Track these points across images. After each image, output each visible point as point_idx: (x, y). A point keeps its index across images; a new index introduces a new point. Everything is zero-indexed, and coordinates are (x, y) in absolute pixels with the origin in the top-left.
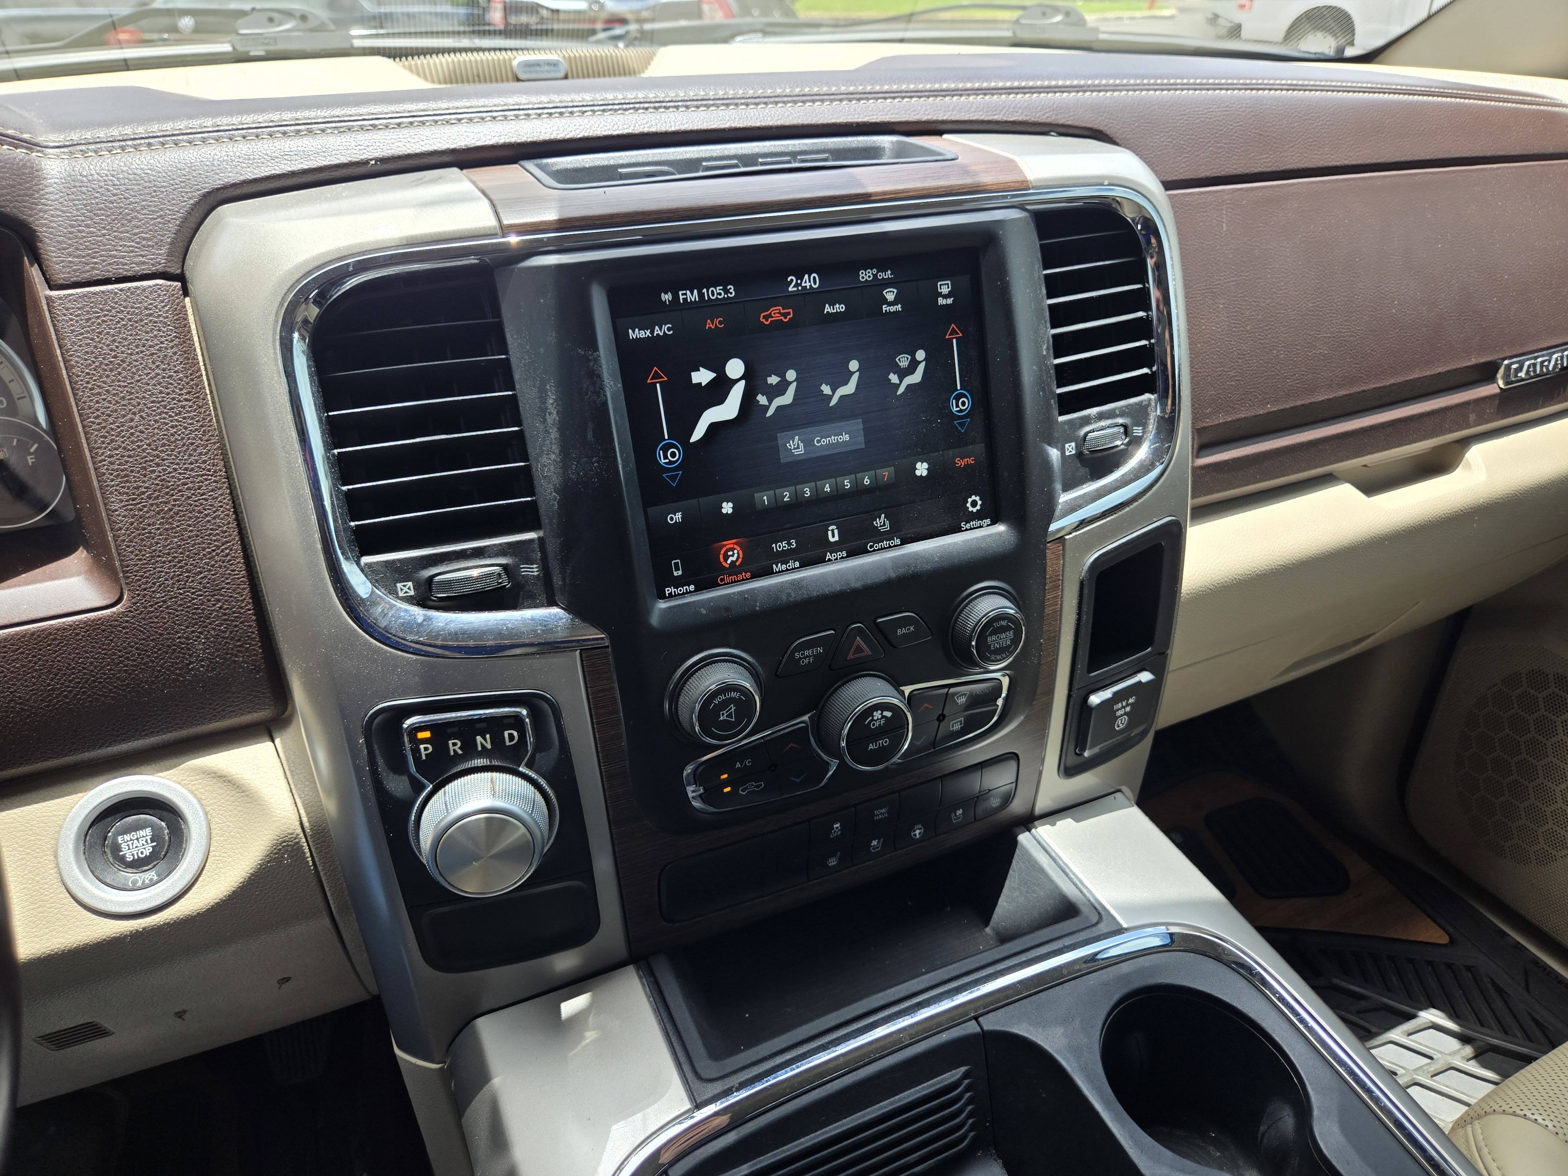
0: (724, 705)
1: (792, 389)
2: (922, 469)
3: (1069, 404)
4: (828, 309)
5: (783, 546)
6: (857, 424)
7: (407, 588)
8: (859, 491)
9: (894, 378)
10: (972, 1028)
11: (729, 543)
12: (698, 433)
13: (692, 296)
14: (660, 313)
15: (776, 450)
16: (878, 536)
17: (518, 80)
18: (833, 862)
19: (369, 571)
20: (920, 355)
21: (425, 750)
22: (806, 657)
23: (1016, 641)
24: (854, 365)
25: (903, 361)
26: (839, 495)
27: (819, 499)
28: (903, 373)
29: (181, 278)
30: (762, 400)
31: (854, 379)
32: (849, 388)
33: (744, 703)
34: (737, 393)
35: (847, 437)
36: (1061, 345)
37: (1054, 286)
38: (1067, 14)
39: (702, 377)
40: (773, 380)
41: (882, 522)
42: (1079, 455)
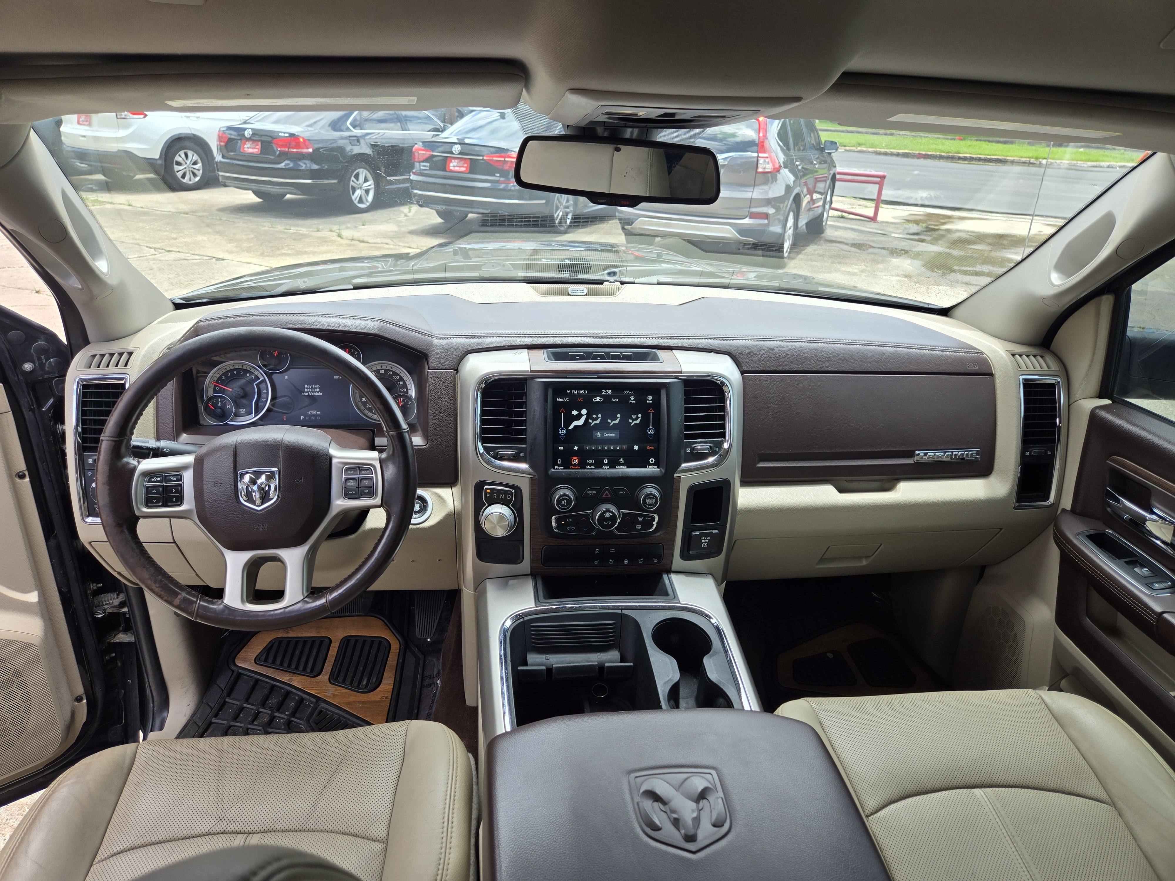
0: (564, 499)
1: (599, 419)
2: (636, 448)
3: (688, 437)
4: (613, 400)
5: (590, 461)
6: (618, 432)
7: (492, 453)
8: (615, 450)
9: (630, 421)
10: (620, 611)
11: (575, 458)
12: (571, 427)
13: (575, 392)
14: (565, 395)
15: (592, 435)
16: (620, 464)
17: (569, 295)
18: (596, 562)
19: (484, 448)
20: (640, 415)
21: (488, 495)
22: (591, 493)
23: (656, 503)
24: (619, 416)
25: (634, 417)
26: (609, 450)
27: (603, 450)
28: (633, 420)
29: (457, 370)
30: (590, 421)
31: (618, 420)
32: (617, 422)
33: (569, 501)
34: (583, 419)
35: (613, 435)
36: (687, 419)
37: (687, 401)
39: (575, 413)
40: (594, 416)
41: (621, 460)
42: (691, 452)
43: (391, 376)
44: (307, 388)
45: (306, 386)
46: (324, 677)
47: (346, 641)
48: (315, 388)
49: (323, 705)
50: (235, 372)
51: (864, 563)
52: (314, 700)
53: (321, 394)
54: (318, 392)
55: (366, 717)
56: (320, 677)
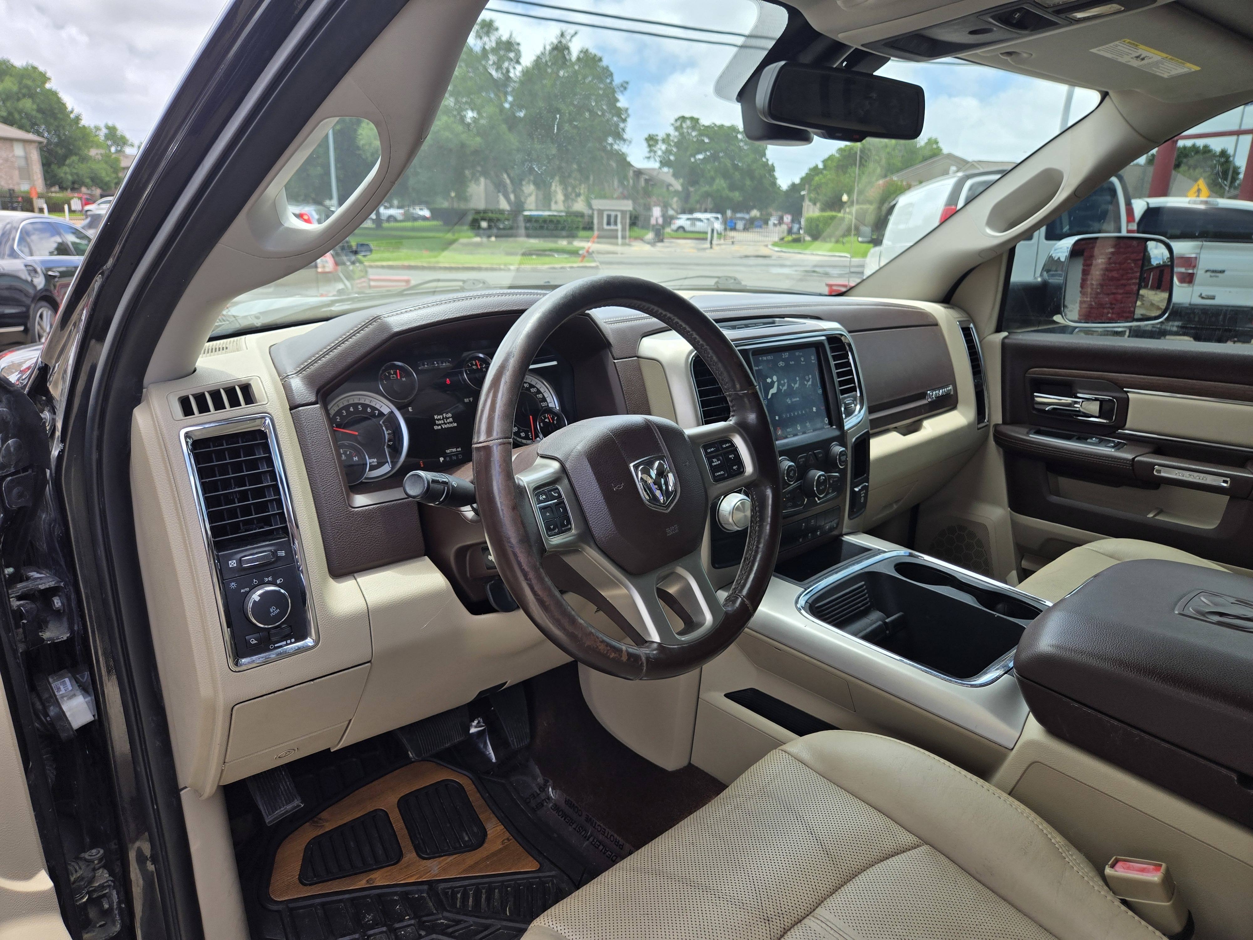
0: (791, 471)
1: (786, 385)
2: (814, 410)
3: (843, 392)
4: (791, 363)
5: (789, 430)
6: (800, 396)
8: (802, 415)
9: (806, 383)
11: (778, 428)
12: (769, 397)
15: (785, 401)
20: (810, 376)
22: (802, 461)
24: (797, 379)
25: (807, 378)
26: (798, 416)
27: (795, 416)
30: (781, 387)
31: (798, 383)
33: (795, 472)
34: (776, 385)
35: (798, 399)
38: (735, 280)
39: (769, 380)
40: (782, 382)
41: (808, 425)
42: (846, 408)
43: (528, 389)
44: (438, 420)
45: (436, 417)
46: (410, 856)
47: (404, 803)
48: (447, 418)
49: (442, 886)
50: (352, 409)
51: (895, 507)
52: (426, 887)
53: (455, 425)
54: (451, 423)
55: (510, 869)
56: (405, 860)
